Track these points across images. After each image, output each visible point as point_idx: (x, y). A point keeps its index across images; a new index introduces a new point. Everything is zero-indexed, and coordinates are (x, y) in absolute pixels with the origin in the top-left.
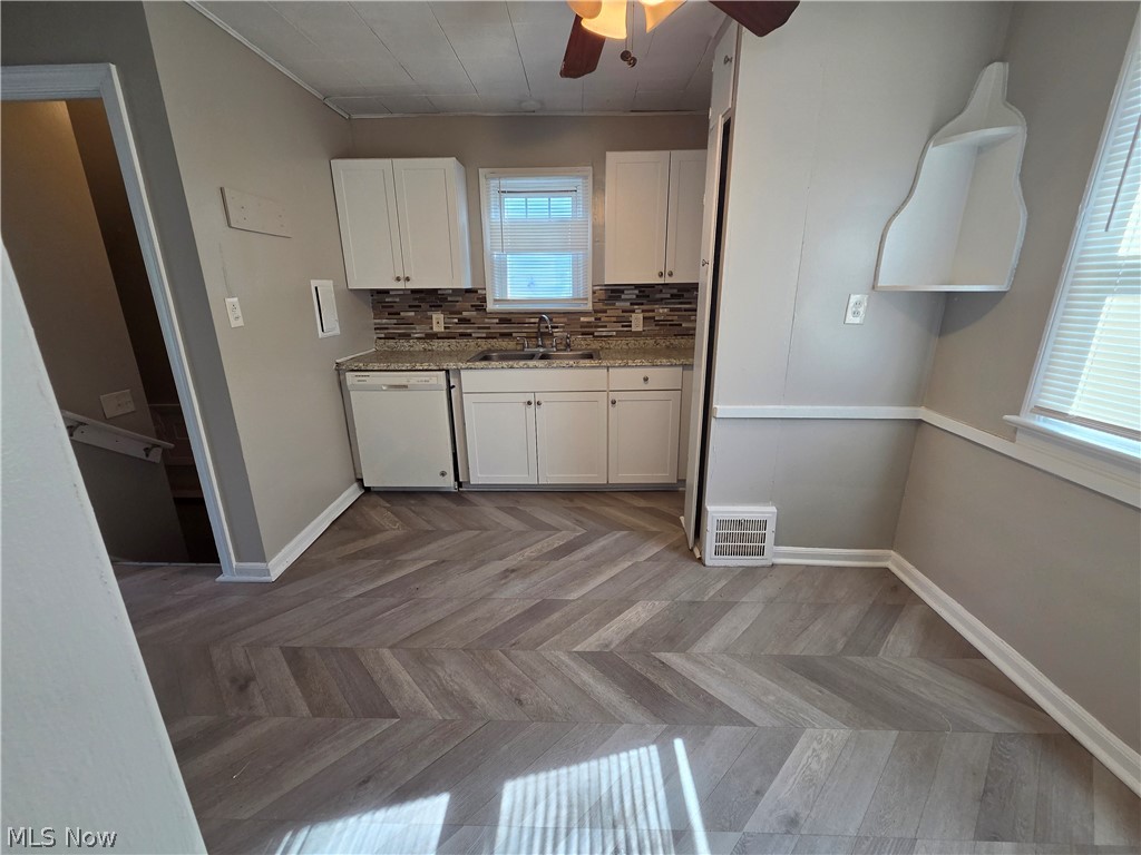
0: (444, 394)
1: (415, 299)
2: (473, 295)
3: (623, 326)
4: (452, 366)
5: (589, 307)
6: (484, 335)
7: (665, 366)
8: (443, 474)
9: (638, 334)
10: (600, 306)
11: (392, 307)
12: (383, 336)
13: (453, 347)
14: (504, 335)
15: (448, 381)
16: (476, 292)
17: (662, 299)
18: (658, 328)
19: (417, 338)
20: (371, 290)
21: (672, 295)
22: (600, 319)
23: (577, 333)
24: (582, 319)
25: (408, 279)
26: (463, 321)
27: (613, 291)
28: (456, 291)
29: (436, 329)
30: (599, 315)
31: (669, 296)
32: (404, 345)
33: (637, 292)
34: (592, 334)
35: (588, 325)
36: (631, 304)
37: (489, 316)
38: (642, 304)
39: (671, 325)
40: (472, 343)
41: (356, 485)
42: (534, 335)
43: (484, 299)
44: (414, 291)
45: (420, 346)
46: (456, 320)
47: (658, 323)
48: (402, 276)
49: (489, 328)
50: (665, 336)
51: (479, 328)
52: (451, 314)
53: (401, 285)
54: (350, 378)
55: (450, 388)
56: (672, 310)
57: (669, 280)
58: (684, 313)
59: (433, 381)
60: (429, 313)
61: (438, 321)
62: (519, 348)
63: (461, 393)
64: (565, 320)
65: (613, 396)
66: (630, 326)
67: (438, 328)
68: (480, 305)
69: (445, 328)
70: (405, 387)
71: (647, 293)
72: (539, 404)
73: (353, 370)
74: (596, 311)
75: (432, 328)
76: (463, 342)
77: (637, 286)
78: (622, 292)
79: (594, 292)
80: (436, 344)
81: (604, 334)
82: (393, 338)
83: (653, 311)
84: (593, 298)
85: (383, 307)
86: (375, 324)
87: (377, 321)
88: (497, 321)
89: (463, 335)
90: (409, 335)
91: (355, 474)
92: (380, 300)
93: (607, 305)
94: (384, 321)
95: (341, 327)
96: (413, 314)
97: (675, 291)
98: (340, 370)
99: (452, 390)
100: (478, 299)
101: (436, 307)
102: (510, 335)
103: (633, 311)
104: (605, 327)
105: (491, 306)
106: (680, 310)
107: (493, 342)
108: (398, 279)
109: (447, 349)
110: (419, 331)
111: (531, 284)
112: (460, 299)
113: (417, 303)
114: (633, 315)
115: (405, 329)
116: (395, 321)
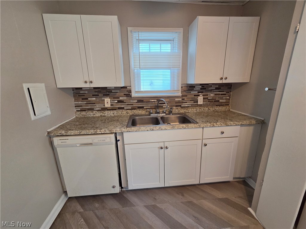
0: (114, 146)
1: (95, 92)
2: (124, 89)
3: (194, 102)
4: (118, 130)
5: (180, 94)
6: (130, 108)
7: (233, 126)
8: (114, 187)
9: (201, 105)
10: (185, 93)
11: (84, 96)
12: (79, 110)
13: (115, 114)
14: (139, 108)
15: (116, 138)
16: (126, 88)
17: (212, 90)
18: (209, 103)
19: (97, 110)
20: (73, 88)
21: (216, 88)
22: (184, 99)
23: (174, 106)
24: (176, 99)
25: (91, 82)
26: (119, 102)
27: (190, 87)
28: (116, 88)
29: (106, 106)
30: (184, 98)
31: (214, 88)
32: (90, 114)
33: (201, 87)
34: (181, 106)
35: (179, 102)
36: (198, 92)
37: (132, 99)
38: (203, 92)
39: (214, 101)
40: (124, 112)
41: (63, 196)
42: (154, 107)
43: (130, 91)
44: (94, 88)
45: (98, 114)
46: (116, 101)
47: (210, 101)
48: (88, 80)
49: (132, 105)
50: (212, 106)
51: (128, 105)
52: (114, 98)
53: (88, 85)
54: (56, 141)
55: (117, 141)
56: (215, 95)
57: (224, 81)
58: (220, 96)
59: (108, 140)
60: (103, 98)
61: (108, 102)
62: (147, 113)
63: (124, 145)
64: (168, 100)
65: (205, 142)
66: (197, 102)
67: (108, 105)
68: (128, 94)
69: (111, 105)
70: (91, 144)
71: (205, 88)
72: (167, 148)
73: (58, 136)
74: (182, 96)
75: (104, 105)
76: (120, 112)
77: (201, 85)
78: (194, 87)
79: (182, 87)
80: (107, 113)
81: (186, 106)
82: (85, 111)
83: (208, 95)
84: (182, 90)
85: (79, 96)
86: (75, 104)
87: (76, 102)
88: (136, 101)
89: (120, 108)
90: (93, 109)
91: (63, 189)
92: (77, 92)
93: (187, 93)
94: (80, 102)
95: (51, 110)
96: (94, 99)
97: (217, 86)
98: (50, 136)
99: (118, 143)
100: (127, 91)
101: (106, 95)
102: (142, 107)
103: (199, 96)
104: (186, 103)
105: (134, 95)
106: (219, 94)
107: (135, 111)
108: (86, 82)
109: (113, 115)
110: (98, 107)
111: (151, 84)
112: (118, 91)
113: (97, 94)
114: (199, 97)
115: (90, 106)
116: (86, 103)
